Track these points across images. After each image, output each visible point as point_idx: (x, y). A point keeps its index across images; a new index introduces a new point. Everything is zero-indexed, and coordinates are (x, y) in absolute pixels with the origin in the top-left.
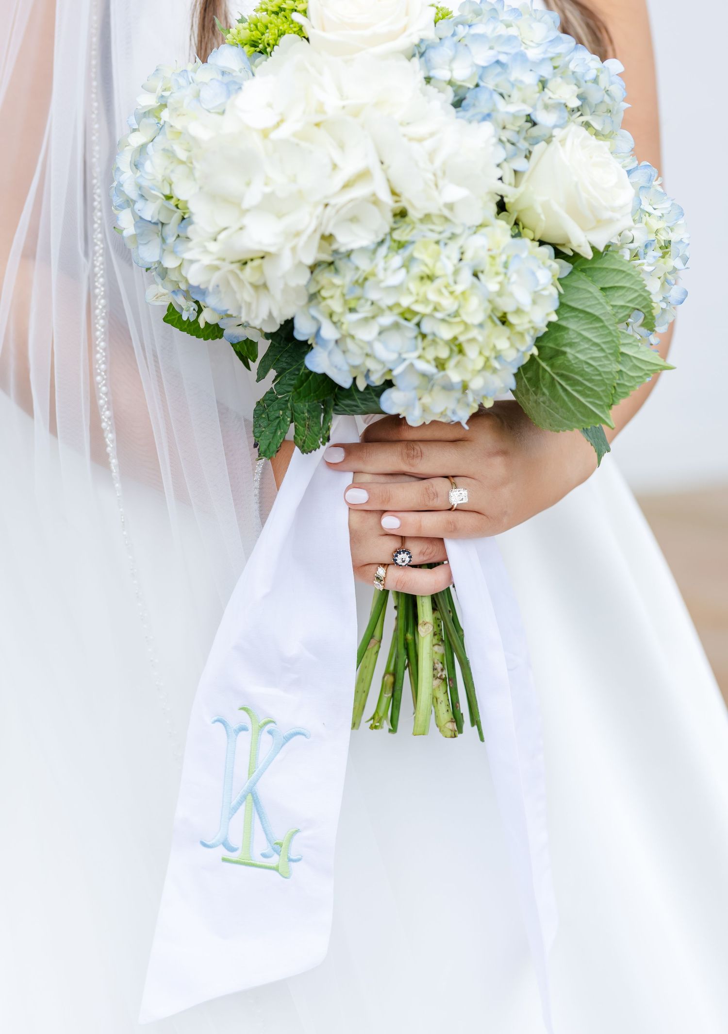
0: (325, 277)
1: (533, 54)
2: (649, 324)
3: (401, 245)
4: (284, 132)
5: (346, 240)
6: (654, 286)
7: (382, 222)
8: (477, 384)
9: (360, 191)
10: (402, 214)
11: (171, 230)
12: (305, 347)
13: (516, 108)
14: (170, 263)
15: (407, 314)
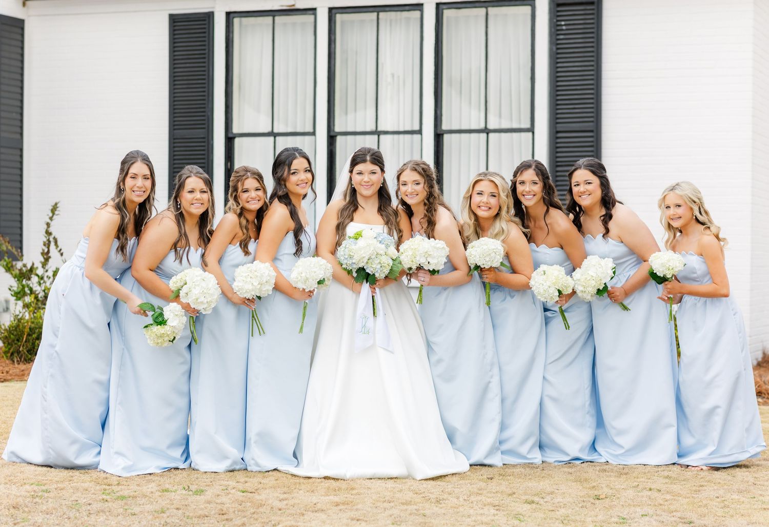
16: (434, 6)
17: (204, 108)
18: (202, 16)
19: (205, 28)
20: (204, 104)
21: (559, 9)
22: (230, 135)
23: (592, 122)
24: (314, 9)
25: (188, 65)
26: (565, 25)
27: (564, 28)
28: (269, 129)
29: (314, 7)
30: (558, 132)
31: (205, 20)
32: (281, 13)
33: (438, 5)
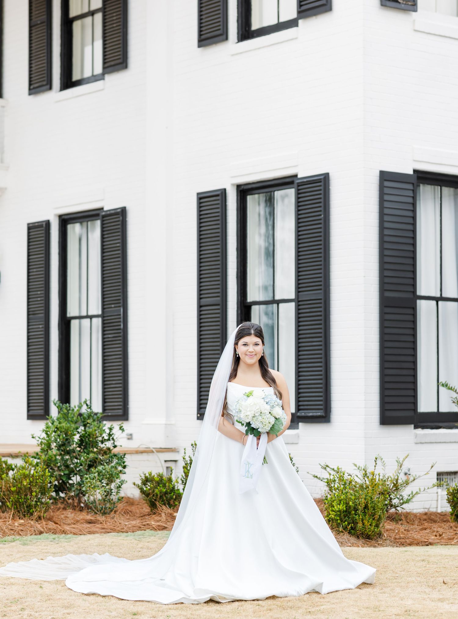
0: (254, 418)
1: (274, 400)
2: (282, 425)
3: (261, 416)
4: (251, 404)
5: (256, 415)
6: (283, 422)
7: (259, 413)
8: (267, 429)
9: (258, 410)
10: (261, 413)
11: (239, 412)
12: (251, 424)
13: (271, 404)
14: (238, 415)
15: (261, 422)
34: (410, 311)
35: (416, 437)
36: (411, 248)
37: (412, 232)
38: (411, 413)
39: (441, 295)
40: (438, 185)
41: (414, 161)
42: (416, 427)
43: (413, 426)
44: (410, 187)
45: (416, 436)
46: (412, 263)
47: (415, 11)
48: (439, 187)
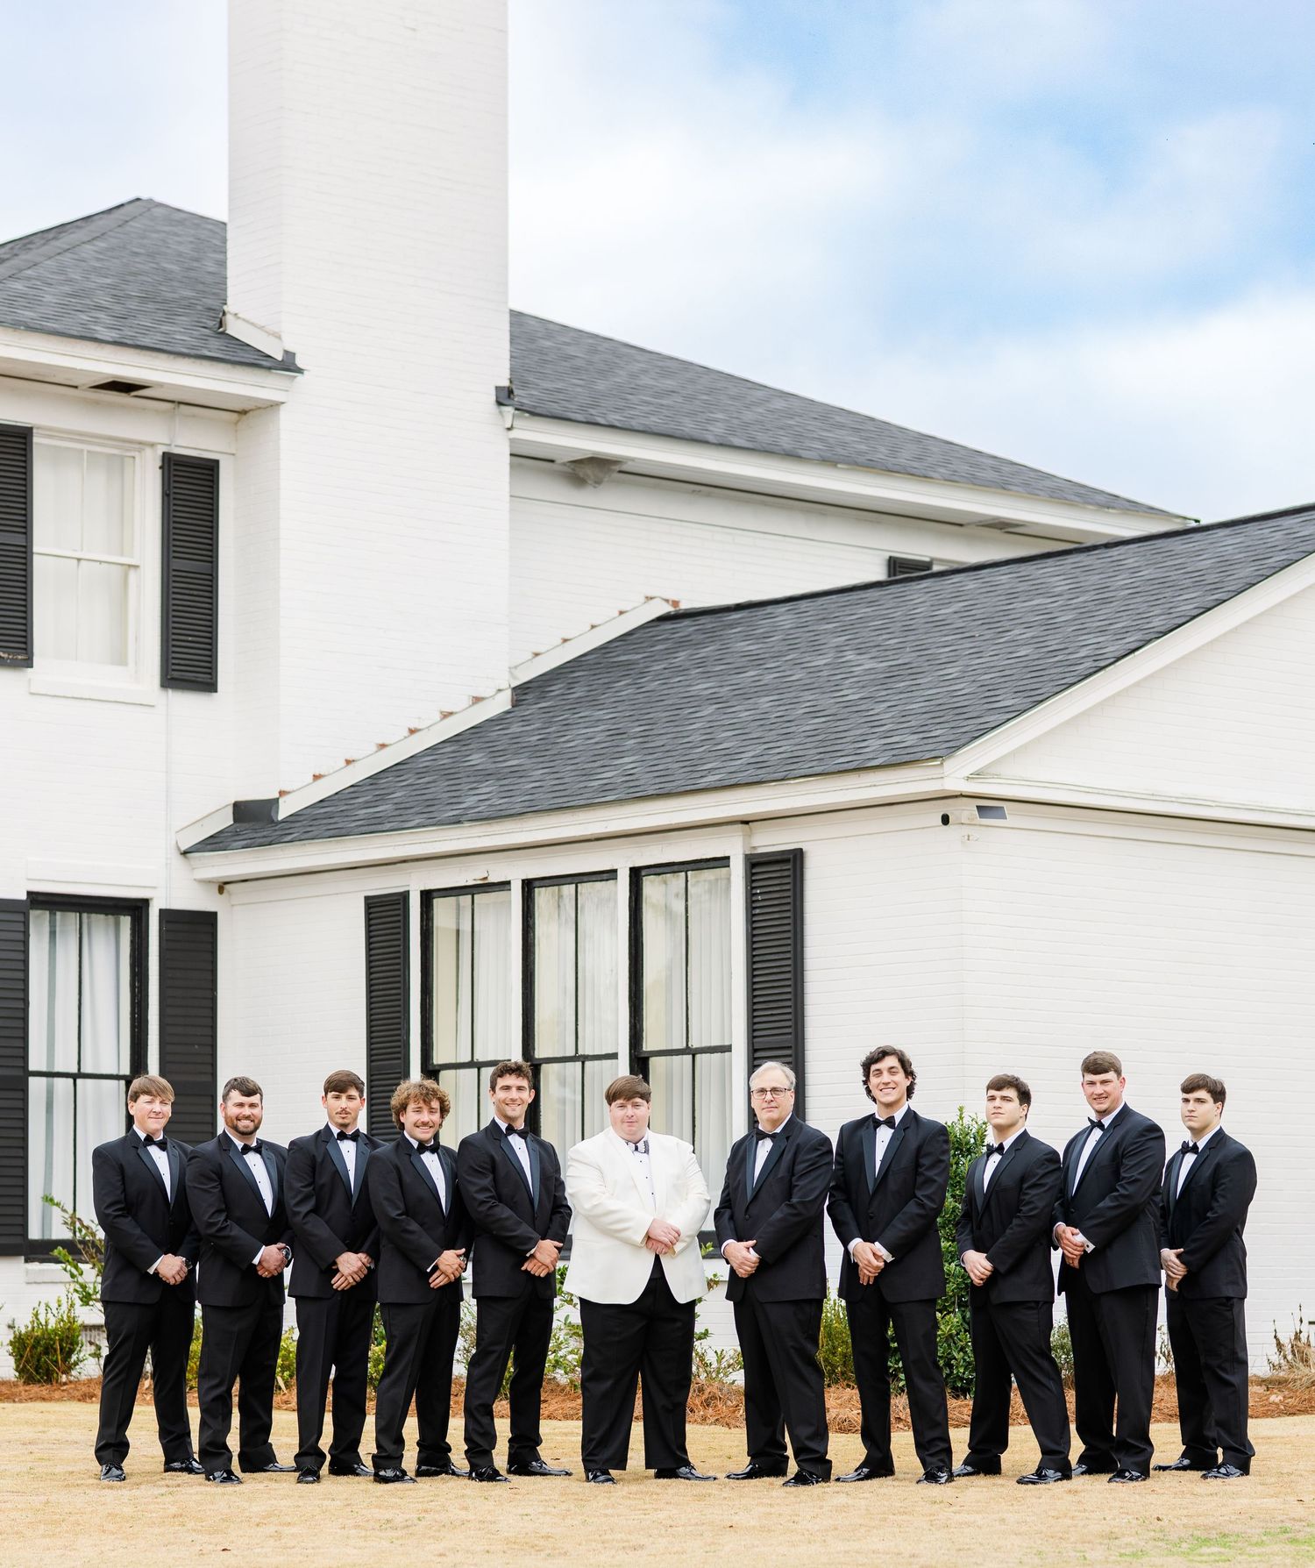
16: (628, 872)
17: (399, 1029)
18: (395, 898)
19: (399, 915)
20: (399, 1024)
21: (754, 871)
22: (431, 1068)
23: (790, 1033)
24: (509, 883)
25: (384, 968)
26: (761, 893)
27: (760, 898)
28: (468, 1059)
29: (508, 880)
30: (756, 1051)
31: (399, 904)
32: (483, 889)
33: (631, 869)
34: (20, 1095)
35: (27, 1275)
36: (21, 1005)
37: (22, 982)
38: (18, 1240)
39: (79, 1069)
40: (76, 912)
41: (29, 879)
42: (27, 1261)
43: (23, 1258)
44: (20, 918)
45: (27, 1272)
46: (22, 1026)
47: (31, 666)
48: (78, 914)
